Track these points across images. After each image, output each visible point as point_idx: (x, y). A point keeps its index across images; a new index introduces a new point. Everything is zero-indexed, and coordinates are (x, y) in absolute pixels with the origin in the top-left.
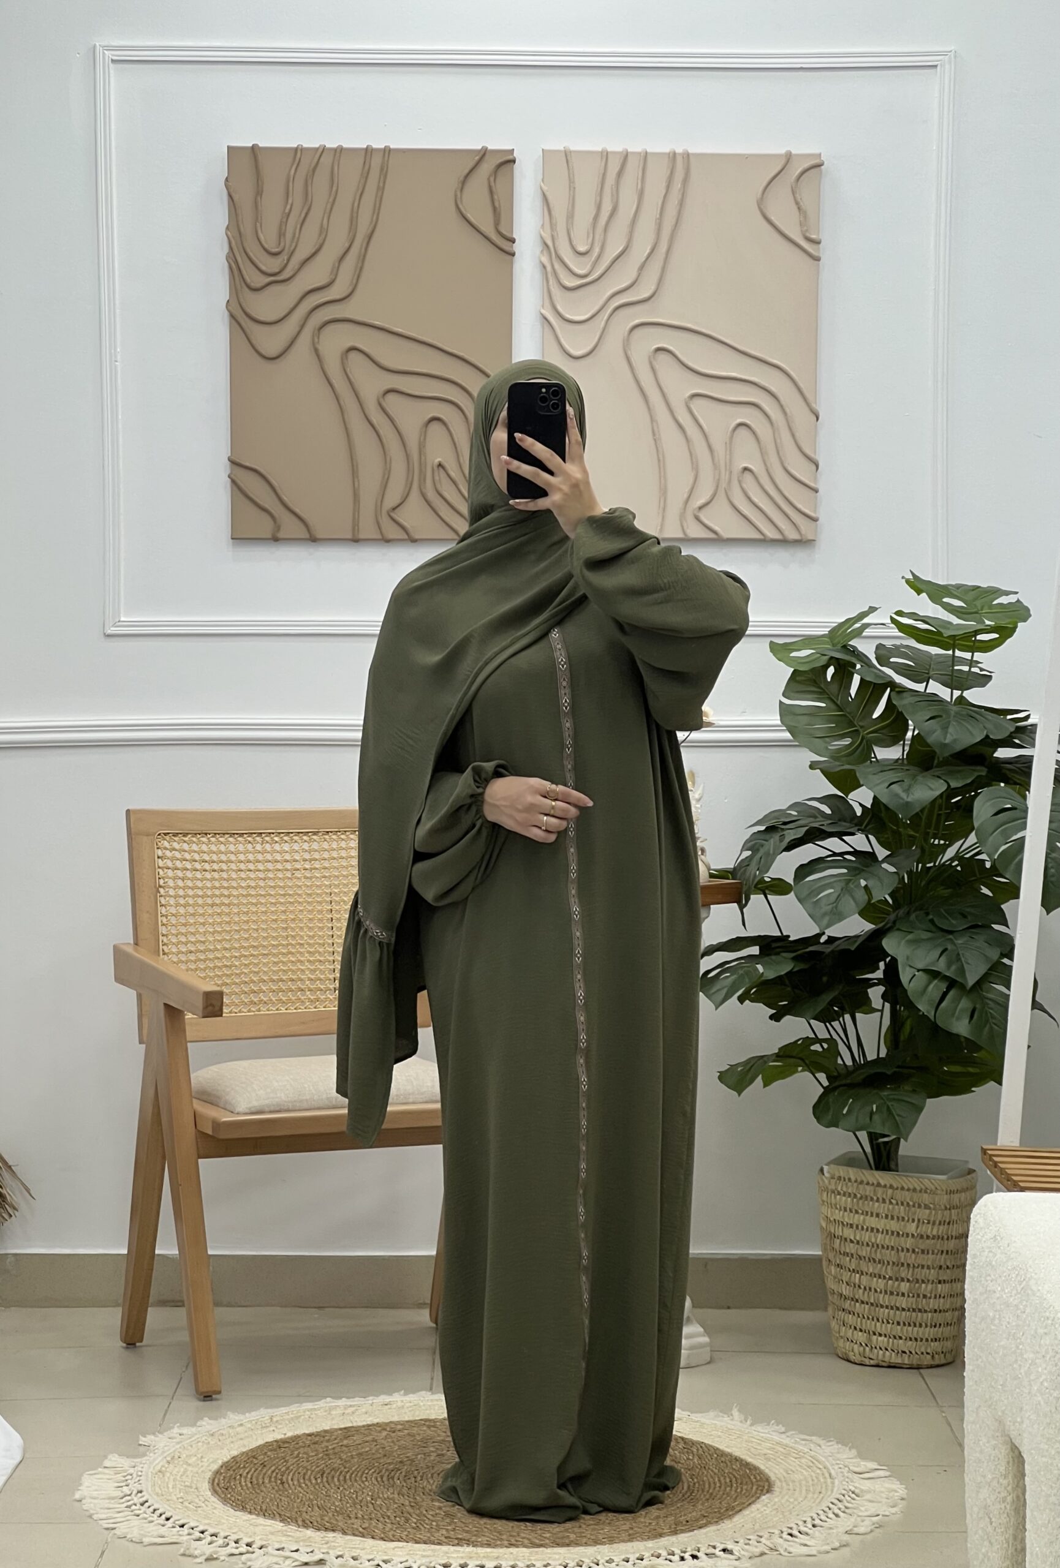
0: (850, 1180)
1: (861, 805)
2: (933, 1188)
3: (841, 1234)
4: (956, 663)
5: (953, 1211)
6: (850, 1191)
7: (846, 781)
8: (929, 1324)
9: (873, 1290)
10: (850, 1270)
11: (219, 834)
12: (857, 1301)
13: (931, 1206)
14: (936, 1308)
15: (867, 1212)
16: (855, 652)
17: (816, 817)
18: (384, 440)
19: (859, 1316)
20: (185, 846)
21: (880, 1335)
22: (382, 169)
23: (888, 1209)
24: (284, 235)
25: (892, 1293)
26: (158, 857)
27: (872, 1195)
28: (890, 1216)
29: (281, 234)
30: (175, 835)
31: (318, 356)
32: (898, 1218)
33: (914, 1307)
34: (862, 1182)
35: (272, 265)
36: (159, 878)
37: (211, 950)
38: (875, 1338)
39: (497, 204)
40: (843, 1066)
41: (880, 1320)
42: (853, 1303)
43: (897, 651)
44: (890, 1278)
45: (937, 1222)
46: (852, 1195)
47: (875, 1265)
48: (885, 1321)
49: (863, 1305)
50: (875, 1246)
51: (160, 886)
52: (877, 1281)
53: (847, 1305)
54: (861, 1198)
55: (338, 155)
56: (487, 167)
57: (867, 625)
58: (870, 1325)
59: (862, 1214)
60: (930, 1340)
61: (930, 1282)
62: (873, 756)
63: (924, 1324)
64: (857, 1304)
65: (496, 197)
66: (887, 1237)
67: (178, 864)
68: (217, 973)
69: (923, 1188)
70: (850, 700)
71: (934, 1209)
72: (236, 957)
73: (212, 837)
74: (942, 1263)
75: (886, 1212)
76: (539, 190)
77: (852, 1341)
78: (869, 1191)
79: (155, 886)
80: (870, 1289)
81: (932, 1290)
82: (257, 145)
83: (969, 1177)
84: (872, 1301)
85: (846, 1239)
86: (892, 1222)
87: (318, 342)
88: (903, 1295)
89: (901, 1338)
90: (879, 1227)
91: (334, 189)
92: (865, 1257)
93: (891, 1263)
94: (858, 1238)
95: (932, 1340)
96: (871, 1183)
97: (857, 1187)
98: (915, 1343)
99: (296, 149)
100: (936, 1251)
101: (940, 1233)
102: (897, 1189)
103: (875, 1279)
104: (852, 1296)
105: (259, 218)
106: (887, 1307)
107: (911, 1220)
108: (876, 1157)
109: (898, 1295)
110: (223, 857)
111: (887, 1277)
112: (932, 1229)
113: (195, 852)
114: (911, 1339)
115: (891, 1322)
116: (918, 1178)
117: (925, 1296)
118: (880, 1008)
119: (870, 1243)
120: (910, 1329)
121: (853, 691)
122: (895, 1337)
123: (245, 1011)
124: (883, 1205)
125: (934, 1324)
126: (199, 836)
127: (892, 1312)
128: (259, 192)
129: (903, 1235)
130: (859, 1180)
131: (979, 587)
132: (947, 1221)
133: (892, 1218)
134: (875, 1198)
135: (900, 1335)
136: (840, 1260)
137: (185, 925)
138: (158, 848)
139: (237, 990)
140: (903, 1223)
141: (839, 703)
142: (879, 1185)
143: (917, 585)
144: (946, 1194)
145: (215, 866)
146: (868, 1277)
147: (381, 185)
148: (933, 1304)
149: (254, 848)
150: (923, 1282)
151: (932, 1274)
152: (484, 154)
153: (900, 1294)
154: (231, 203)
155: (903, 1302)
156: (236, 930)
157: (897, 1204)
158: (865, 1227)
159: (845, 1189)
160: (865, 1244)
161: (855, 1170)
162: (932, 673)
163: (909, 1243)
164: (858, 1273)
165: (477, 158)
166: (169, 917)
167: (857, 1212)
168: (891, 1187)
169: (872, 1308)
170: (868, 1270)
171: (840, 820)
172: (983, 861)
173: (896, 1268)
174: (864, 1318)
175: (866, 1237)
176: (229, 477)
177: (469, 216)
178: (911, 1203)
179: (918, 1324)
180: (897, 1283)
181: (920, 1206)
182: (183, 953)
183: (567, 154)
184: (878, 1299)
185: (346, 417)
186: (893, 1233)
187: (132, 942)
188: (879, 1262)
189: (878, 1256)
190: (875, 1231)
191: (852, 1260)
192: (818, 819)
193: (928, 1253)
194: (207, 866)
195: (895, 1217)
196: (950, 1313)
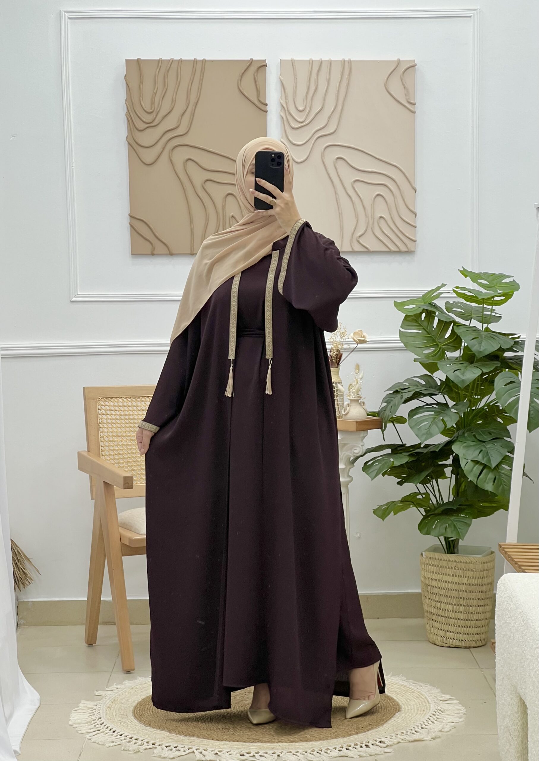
0: (435, 559)
1: (440, 380)
2: (475, 561)
3: (431, 584)
4: (484, 311)
5: (484, 572)
6: (436, 564)
7: (432, 367)
8: (474, 627)
9: (447, 610)
10: (435, 601)
11: (128, 397)
12: (439, 615)
13: (474, 570)
14: (477, 618)
15: (444, 574)
16: (435, 306)
17: (417, 386)
18: (205, 204)
19: (440, 623)
20: (112, 404)
21: (451, 632)
22: (202, 71)
23: (454, 571)
24: (154, 103)
25: (456, 612)
26: (99, 409)
27: (446, 565)
28: (454, 575)
29: (153, 103)
30: (107, 398)
31: (172, 163)
32: (459, 576)
33: (467, 618)
34: (441, 560)
35: (148, 118)
36: (99, 419)
37: (126, 454)
38: (448, 633)
39: (258, 87)
40: (432, 505)
41: (450, 625)
42: (437, 616)
43: (456, 305)
44: (455, 605)
45: (477, 577)
46: (437, 566)
47: (448, 598)
48: (453, 625)
49: (442, 618)
50: (448, 589)
51: (100, 423)
52: (449, 606)
53: (434, 617)
54: (441, 567)
55: (180, 64)
56: (253, 69)
57: (441, 293)
58: (446, 627)
59: (441, 574)
60: (474, 634)
61: (474, 606)
62: (446, 356)
63: (471, 627)
64: (439, 617)
65: (257, 83)
66: (453, 585)
67: (108, 412)
68: (129, 465)
69: (470, 561)
70: (433, 329)
71: (476, 571)
73: (125, 399)
74: (479, 597)
75: (453, 574)
76: (279, 80)
77: (437, 635)
78: (444, 564)
79: (98, 423)
80: (445, 610)
81: (475, 610)
82: (140, 59)
83: (492, 555)
84: (446, 616)
85: (433, 586)
86: (456, 578)
87: (172, 157)
88: (461, 612)
89: (460, 633)
90: (449, 581)
91: (179, 80)
92: (442, 595)
93: (455, 597)
94: (439, 586)
95: (475, 634)
96: (445, 560)
97: (439, 562)
98: (467, 636)
99: (159, 60)
100: (477, 591)
101: (478, 583)
102: (458, 562)
103: (448, 605)
104: (437, 613)
105: (142, 95)
106: (454, 619)
107: (465, 577)
108: (448, 547)
109: (459, 612)
110: (131, 409)
111: (454, 604)
112: (475, 581)
113: (116, 406)
114: (465, 634)
115: (456, 626)
116: (468, 557)
117: (472, 613)
118: (450, 477)
119: (445, 588)
120: (465, 629)
121: (435, 325)
122: (458, 633)
124: (451, 570)
125: (476, 626)
126: (118, 399)
127: (456, 621)
128: (141, 82)
129: (461, 584)
130: (440, 559)
131: (495, 274)
132: (482, 577)
133: (456, 576)
134: (448, 567)
135: (460, 632)
136: (431, 596)
137: (112, 441)
138: (98, 405)
140: (461, 578)
141: (428, 331)
142: (449, 561)
143: (465, 273)
144: (481, 564)
146: (444, 604)
147: (202, 78)
148: (475, 617)
150: (471, 606)
151: (475, 602)
152: (252, 62)
153: (460, 612)
154: (128, 87)
155: (461, 616)
157: (458, 569)
158: (443, 581)
159: (433, 563)
160: (443, 588)
161: (438, 554)
162: (472, 316)
163: (464, 588)
164: (439, 602)
165: (248, 64)
166: (104, 438)
167: (439, 573)
168: (455, 561)
169: (447, 619)
170: (444, 601)
171: (429, 388)
172: (499, 406)
173: (458, 600)
174: (442, 623)
175: (443, 585)
176: (129, 224)
177: (245, 93)
178: (465, 569)
179: (468, 627)
180: (458, 607)
181: (469, 570)
182: (112, 455)
183: (293, 62)
184: (449, 615)
185: (186, 193)
186: (456, 583)
188: (450, 597)
189: (449, 594)
190: (448, 582)
191: (437, 596)
192: (418, 387)
193: (473, 592)
194: (122, 413)
195: (457, 576)
196: (484, 621)
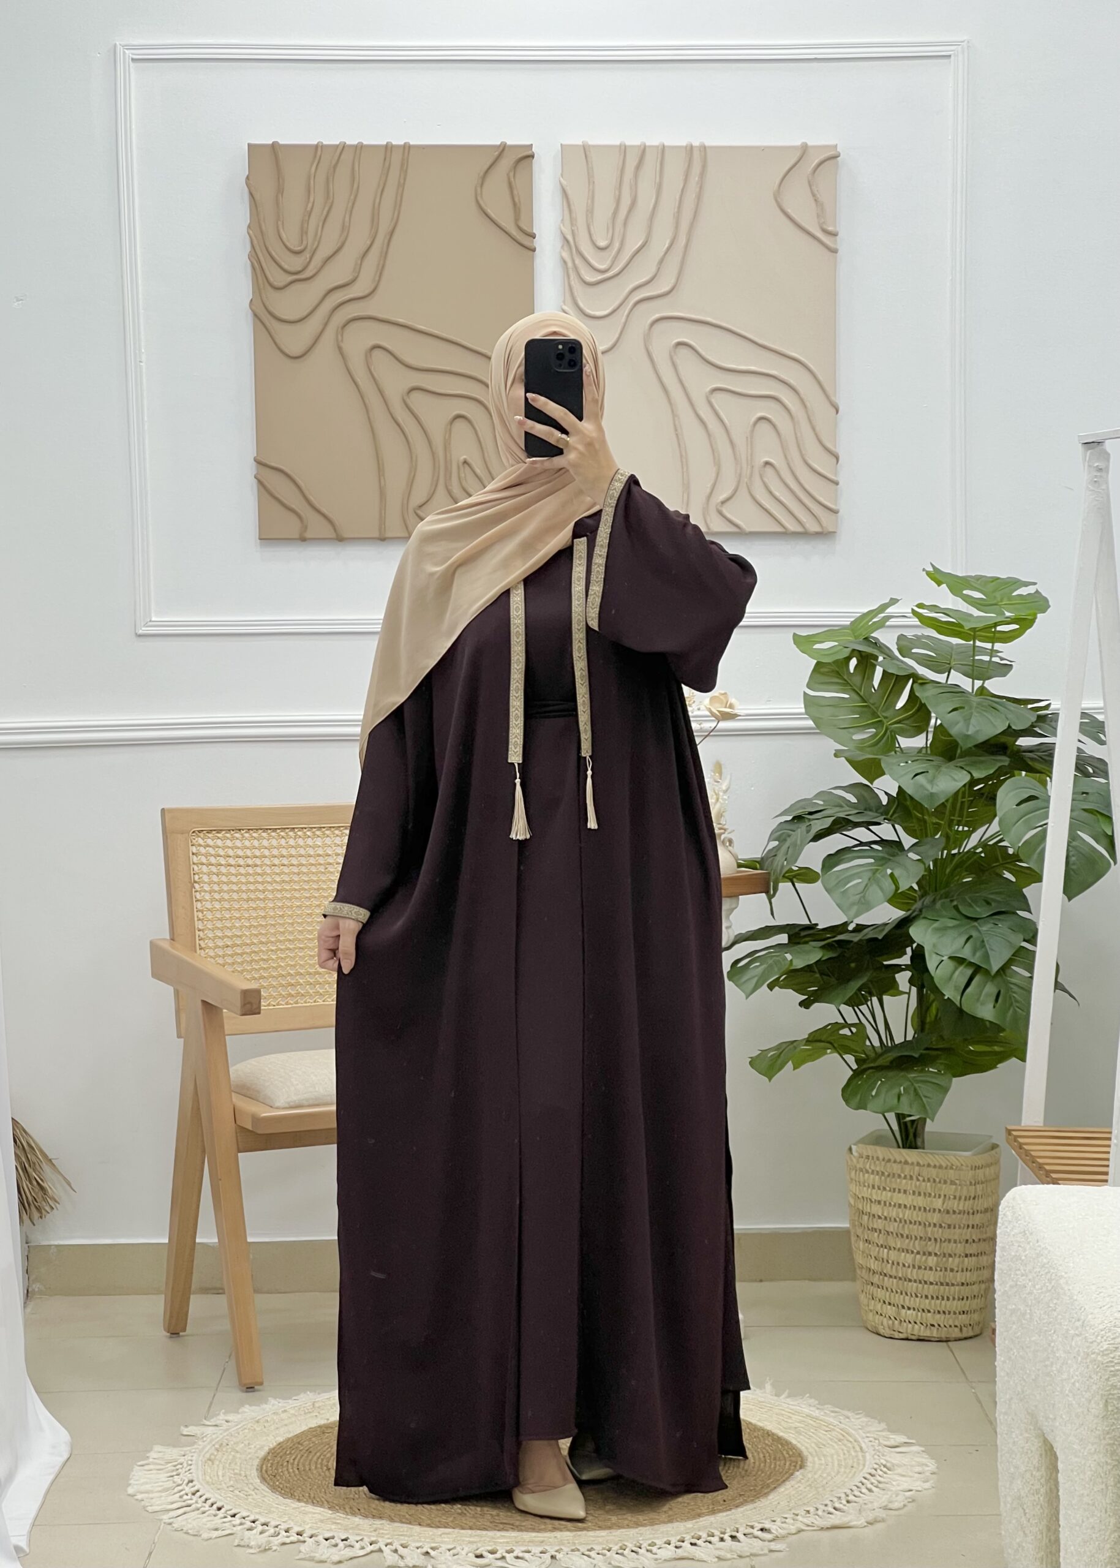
1: (887, 793)
7: (871, 769)
11: (253, 830)
12: (886, 1275)
16: (877, 644)
17: (842, 806)
18: (410, 439)
19: (888, 1290)
20: (219, 843)
21: (909, 1309)
22: (402, 166)
24: (306, 233)
26: (193, 854)
29: (304, 232)
30: (209, 831)
31: (342, 355)
33: (943, 1281)
35: (295, 263)
36: (194, 874)
37: (248, 945)
38: (903, 1311)
39: (517, 200)
40: (871, 1047)
42: (881, 1277)
48: (914, 1295)
51: (195, 882)
52: (906, 1256)
55: (358, 153)
56: (506, 163)
57: (889, 618)
62: (898, 746)
64: (886, 1278)
68: (254, 966)
72: (272, 951)
73: (246, 832)
74: (969, 1237)
76: (559, 185)
77: (880, 1315)
79: (190, 882)
82: (278, 142)
83: (993, 1152)
87: (342, 340)
88: (932, 1269)
89: (930, 1311)
95: (960, 1313)
105: (282, 218)
106: (914, 1281)
108: (903, 1135)
109: (926, 1269)
110: (257, 853)
113: (229, 847)
114: (939, 1312)
115: (919, 1295)
118: (908, 991)
121: (876, 682)
122: (922, 1311)
123: (283, 1003)
126: (232, 832)
127: (920, 1286)
128: (280, 190)
131: (999, 578)
135: (930, 1309)
137: (220, 920)
138: (193, 846)
139: (274, 983)
145: (250, 862)
148: (960, 1277)
149: (287, 842)
154: (254, 202)
156: (273, 924)
161: (884, 1148)
166: (205, 912)
169: (901, 1282)
171: (866, 810)
172: (1007, 847)
174: (892, 1291)
176: (255, 477)
182: (220, 947)
183: (586, 148)
184: (907, 1275)
185: (371, 415)
187: (168, 937)
192: (844, 809)
194: (241, 862)
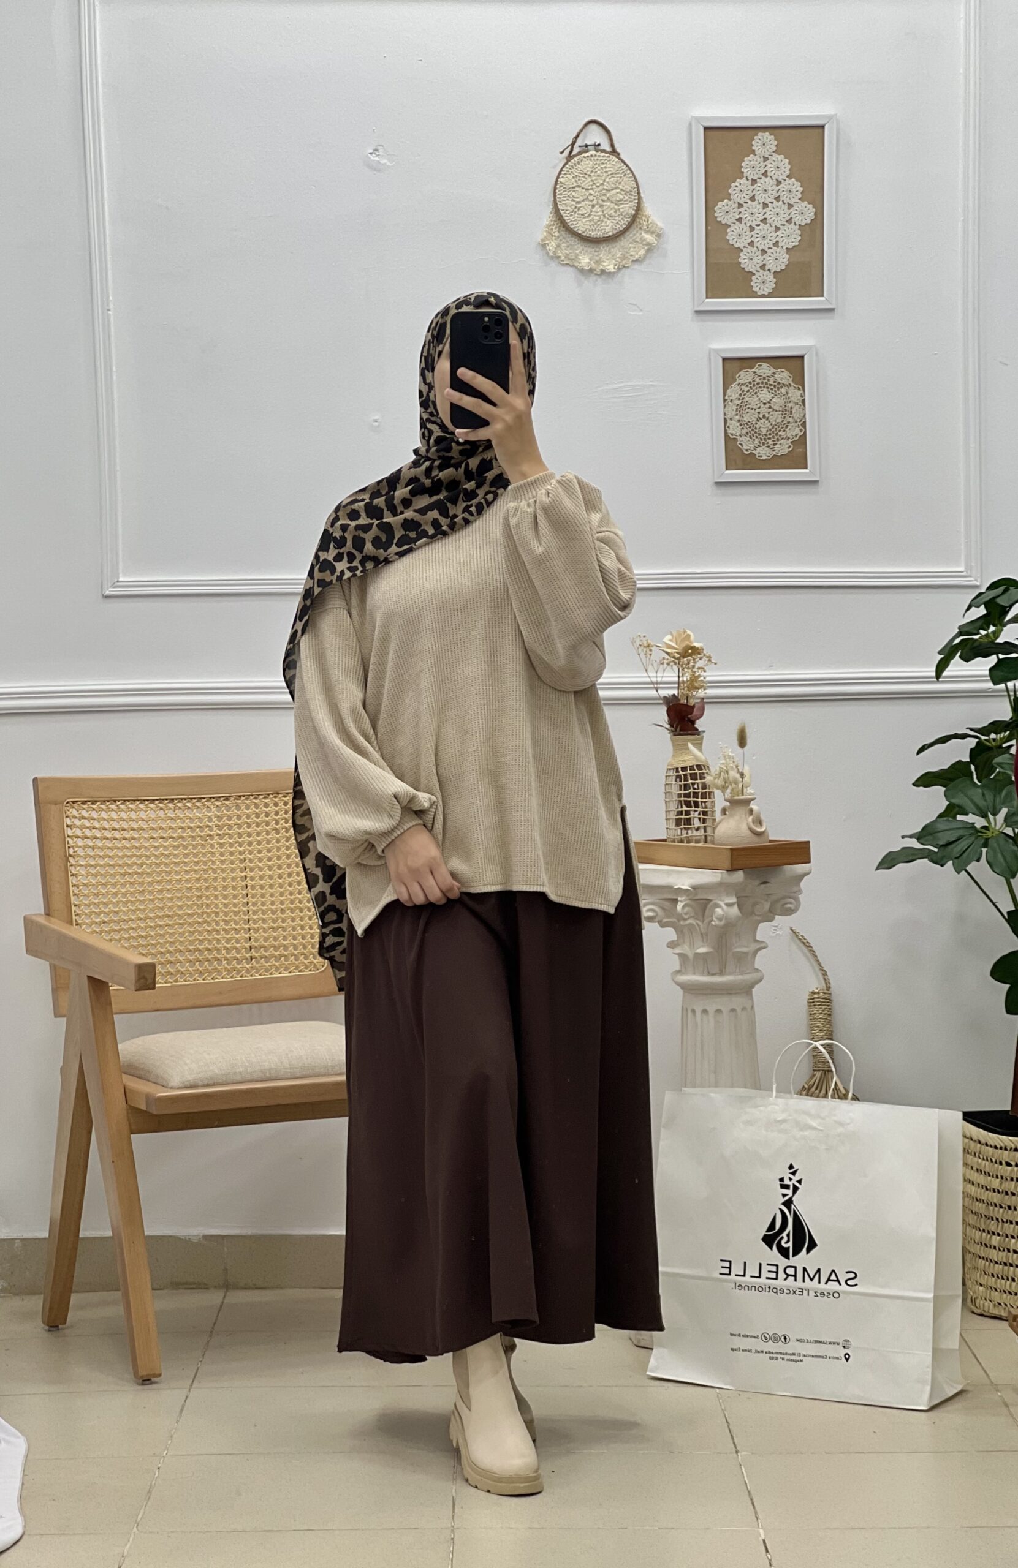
20: (94, 814)
30: (84, 802)
67: (88, 833)
72: (151, 927)
110: (134, 825)
113: (105, 819)
123: (162, 981)
138: (66, 817)
145: (126, 835)
149: (166, 814)
156: (150, 900)
166: (81, 888)
187: (43, 912)
194: (117, 835)
